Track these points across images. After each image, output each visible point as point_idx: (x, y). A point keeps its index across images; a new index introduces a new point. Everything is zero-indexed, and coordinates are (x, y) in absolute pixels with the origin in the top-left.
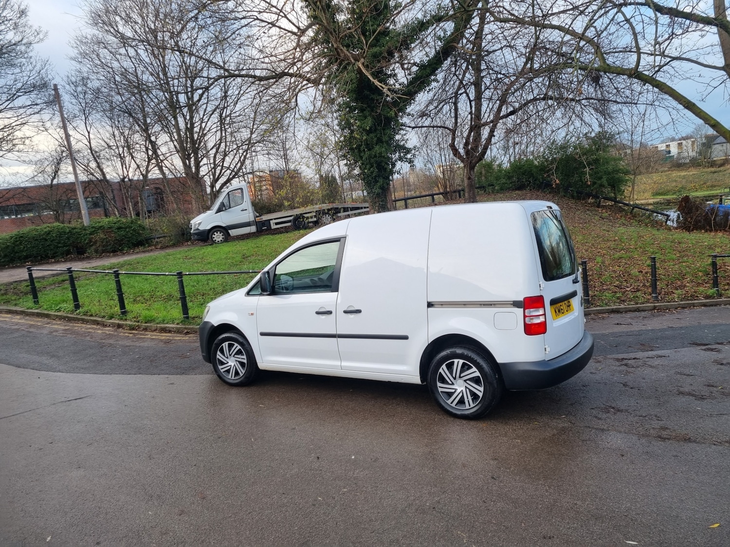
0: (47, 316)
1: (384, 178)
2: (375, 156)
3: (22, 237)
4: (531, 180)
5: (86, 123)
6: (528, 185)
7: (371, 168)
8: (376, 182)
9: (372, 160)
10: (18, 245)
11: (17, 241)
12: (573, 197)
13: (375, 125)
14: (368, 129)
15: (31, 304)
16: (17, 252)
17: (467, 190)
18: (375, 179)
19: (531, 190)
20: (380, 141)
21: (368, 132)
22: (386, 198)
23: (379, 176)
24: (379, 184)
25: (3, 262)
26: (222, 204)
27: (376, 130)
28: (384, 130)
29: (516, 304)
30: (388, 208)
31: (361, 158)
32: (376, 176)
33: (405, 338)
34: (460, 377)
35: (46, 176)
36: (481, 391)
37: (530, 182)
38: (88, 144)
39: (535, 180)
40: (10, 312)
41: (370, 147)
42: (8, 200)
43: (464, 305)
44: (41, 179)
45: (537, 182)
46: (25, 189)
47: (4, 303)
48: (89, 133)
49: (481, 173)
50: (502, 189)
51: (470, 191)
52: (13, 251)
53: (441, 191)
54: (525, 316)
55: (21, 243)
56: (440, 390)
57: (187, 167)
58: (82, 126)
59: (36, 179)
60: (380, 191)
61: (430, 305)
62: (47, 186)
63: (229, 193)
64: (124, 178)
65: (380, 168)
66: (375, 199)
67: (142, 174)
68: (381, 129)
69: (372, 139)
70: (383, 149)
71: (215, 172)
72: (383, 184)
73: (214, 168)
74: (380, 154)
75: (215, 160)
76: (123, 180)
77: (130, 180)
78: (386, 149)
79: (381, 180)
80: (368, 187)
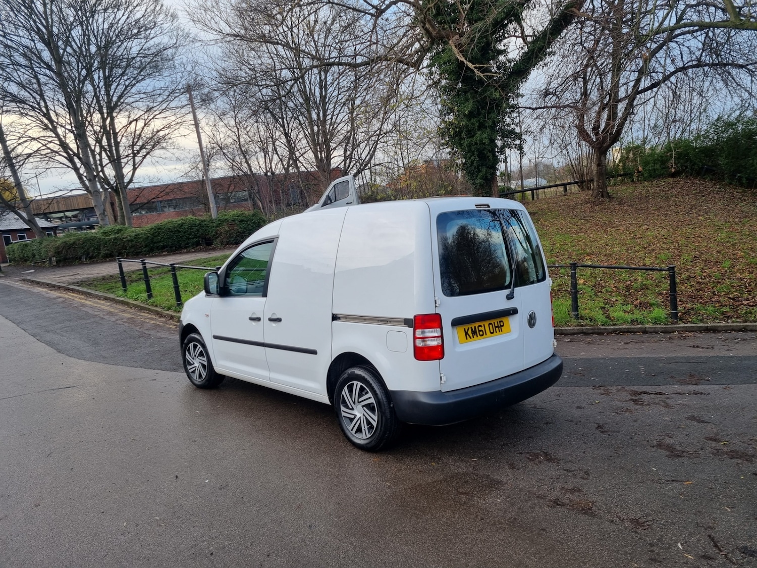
0: (127, 304)
1: (488, 167)
2: (476, 143)
3: (160, 228)
4: (688, 164)
5: (235, 120)
6: (683, 171)
7: (471, 156)
8: (479, 171)
9: (473, 148)
10: (156, 236)
11: (156, 232)
12: (741, 185)
13: (478, 108)
14: (467, 113)
15: (121, 292)
16: (155, 243)
17: (595, 179)
18: (478, 168)
19: (687, 177)
20: (482, 127)
21: (471, 115)
22: (491, 189)
23: (482, 165)
24: (481, 174)
25: (145, 251)
26: (328, 198)
27: (479, 114)
28: (489, 113)
29: (407, 322)
31: (461, 145)
32: (478, 166)
33: (314, 352)
34: (359, 402)
35: (198, 171)
36: (374, 421)
37: (687, 167)
38: (237, 140)
39: (693, 165)
40: (106, 299)
41: (471, 134)
42: (167, 194)
43: (365, 319)
44: (194, 175)
45: (696, 167)
46: (181, 184)
47: (107, 290)
48: (238, 129)
49: (627, 158)
50: (650, 176)
51: (599, 180)
52: (152, 242)
53: (576, 180)
54: (415, 338)
55: (159, 234)
56: (343, 414)
57: (319, 161)
59: (190, 174)
60: (482, 181)
61: (335, 318)
62: (200, 181)
63: (334, 186)
64: (267, 171)
65: (482, 156)
66: (479, 190)
67: (284, 168)
68: (485, 113)
69: (473, 124)
70: (485, 135)
71: (345, 164)
72: (486, 174)
73: (345, 161)
74: (481, 140)
75: (345, 152)
76: (266, 174)
77: (273, 173)
78: (489, 135)
79: (484, 170)
80: (471, 178)
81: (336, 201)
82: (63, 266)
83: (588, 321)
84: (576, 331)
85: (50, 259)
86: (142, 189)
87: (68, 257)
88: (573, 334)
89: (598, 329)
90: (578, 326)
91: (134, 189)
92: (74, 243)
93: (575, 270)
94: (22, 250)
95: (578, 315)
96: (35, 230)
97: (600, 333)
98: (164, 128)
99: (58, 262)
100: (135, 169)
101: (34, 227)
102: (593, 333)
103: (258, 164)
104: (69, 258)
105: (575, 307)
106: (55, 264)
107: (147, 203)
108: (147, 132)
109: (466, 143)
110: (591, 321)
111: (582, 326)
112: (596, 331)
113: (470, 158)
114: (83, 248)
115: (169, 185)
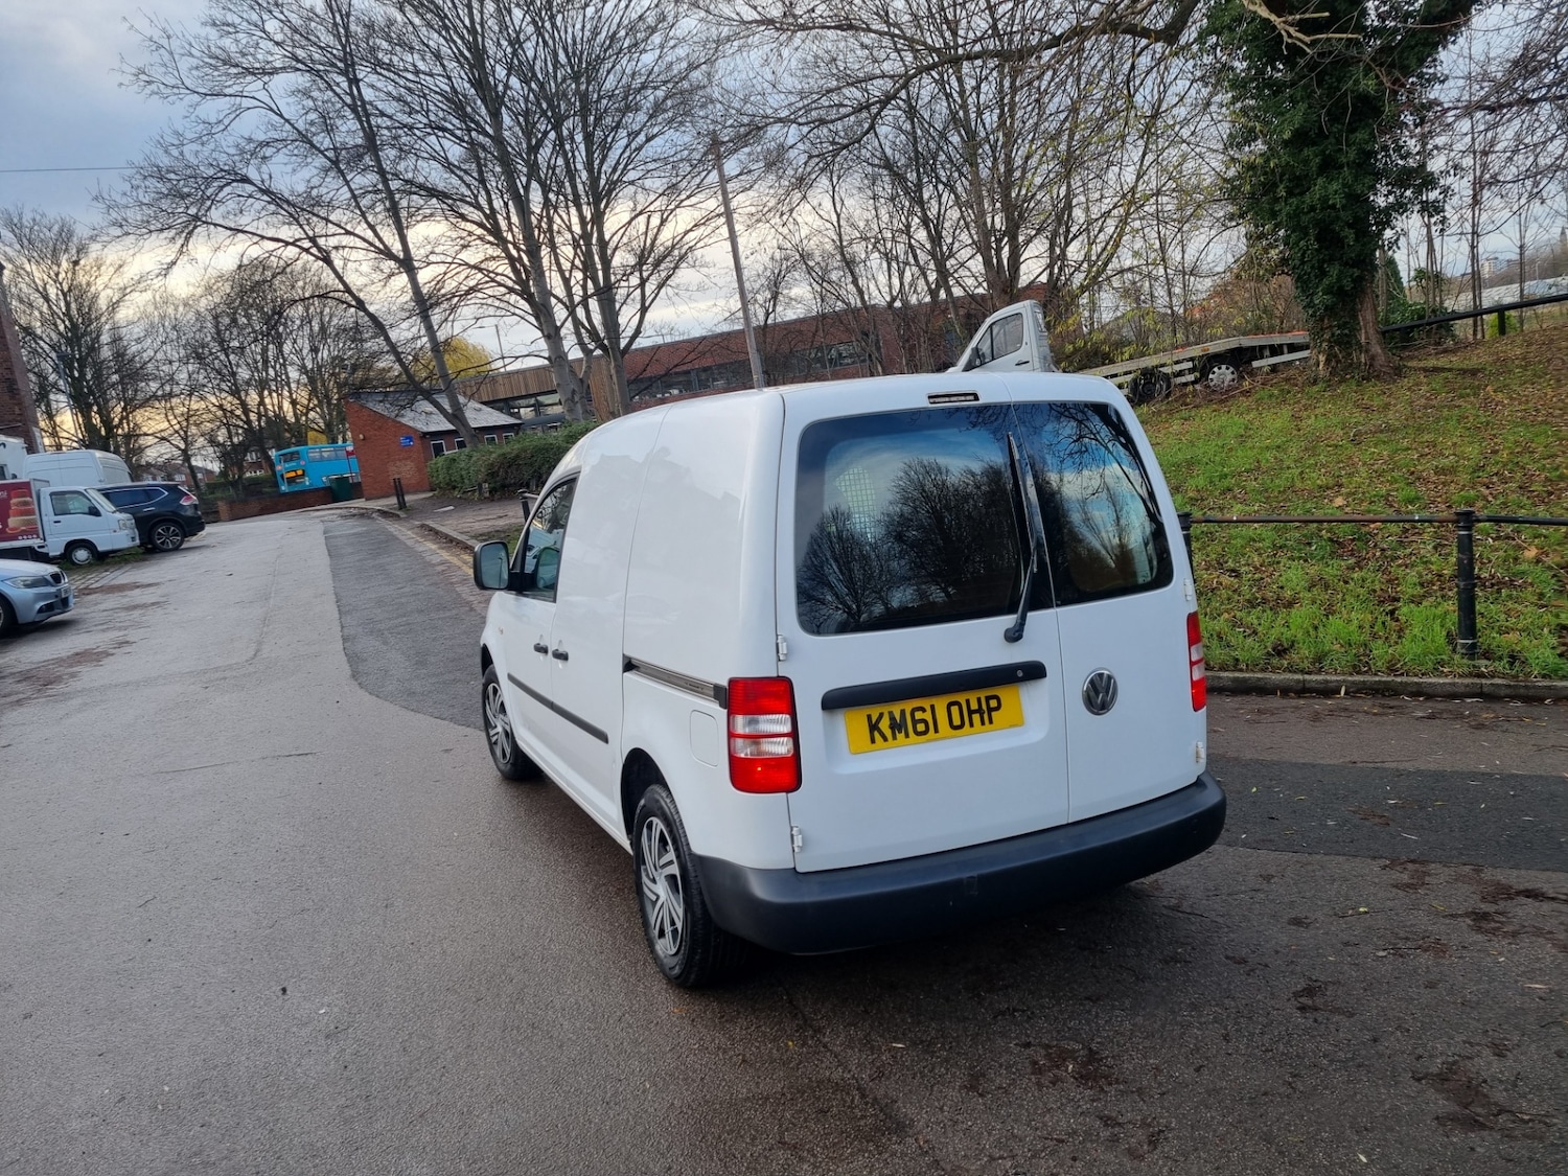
1: (1346, 264)
2: (1312, 208)
5: (833, 197)
8: (1323, 274)
9: (1305, 219)
14: (1286, 137)
18: (1321, 268)
20: (1328, 166)
21: (1300, 139)
22: (1355, 317)
23: (1331, 260)
24: (1326, 281)
26: (977, 353)
29: (718, 694)
30: (1358, 343)
32: (1321, 261)
33: (605, 738)
34: (660, 868)
36: (679, 917)
38: (835, 237)
41: (1299, 185)
42: (702, 355)
48: (838, 216)
54: (731, 735)
56: (645, 887)
58: (827, 204)
60: (1331, 299)
61: (629, 665)
63: (991, 326)
64: (894, 299)
65: (1328, 238)
66: (1322, 320)
67: (929, 288)
68: (1340, 131)
69: (1306, 162)
70: (1335, 186)
71: (1051, 274)
72: (1339, 279)
73: (1050, 266)
74: (1324, 199)
75: (1052, 248)
76: (890, 304)
77: (905, 303)
78: (1344, 185)
79: (1334, 271)
80: (1303, 291)
81: (993, 359)
82: (500, 499)
83: (1501, 666)
84: (1462, 689)
85: (480, 486)
86: (656, 348)
87: (507, 482)
88: (1453, 696)
89: (1526, 687)
90: (1470, 675)
91: (642, 350)
92: (517, 456)
93: (1469, 528)
94: (449, 468)
95: (1474, 646)
96: (462, 431)
97: (1533, 698)
98: (696, 225)
99: (492, 491)
100: (644, 310)
101: (462, 428)
102: (1513, 698)
103: (879, 286)
104: (511, 485)
105: (1468, 622)
106: (487, 495)
107: (666, 375)
108: (666, 236)
109: (1285, 210)
110: (1512, 664)
111: (1481, 675)
112: (1522, 691)
113: (1297, 244)
114: (531, 465)
115: (704, 338)
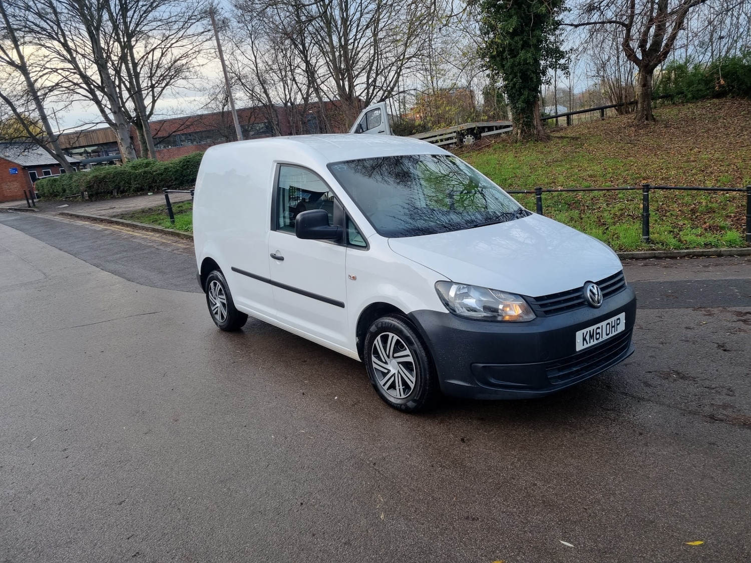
0: (178, 235)
1: (530, 90)
2: (519, 64)
3: (188, 161)
4: (735, 84)
5: (252, 47)
6: (730, 91)
7: (513, 78)
8: (521, 94)
9: (516, 69)
10: (185, 169)
11: (185, 165)
13: (522, 26)
14: (511, 31)
15: (169, 224)
16: (185, 176)
17: (640, 101)
18: (520, 91)
19: (733, 97)
20: (526, 45)
21: (513, 35)
22: (532, 114)
23: (524, 88)
24: (523, 97)
25: (175, 185)
26: (360, 126)
27: (522, 32)
28: (533, 30)
30: (533, 125)
31: (503, 66)
32: (520, 88)
35: (218, 103)
37: (733, 87)
38: (255, 68)
39: (741, 84)
40: (154, 230)
41: (514, 53)
42: (188, 126)
44: (214, 106)
45: (744, 87)
46: (201, 116)
47: (152, 222)
48: (255, 57)
49: (669, 79)
50: (693, 98)
51: (644, 101)
52: (182, 175)
53: (614, 103)
55: (188, 167)
57: (341, 88)
58: (249, 52)
59: (210, 106)
60: (524, 105)
62: (220, 112)
63: (366, 114)
64: (287, 102)
65: (525, 77)
66: (519, 114)
67: (303, 98)
68: (529, 30)
69: (516, 42)
70: (529, 55)
71: (368, 93)
72: (528, 97)
73: (368, 88)
74: (525, 60)
75: (368, 78)
76: (286, 104)
77: (292, 104)
78: (533, 55)
79: (526, 93)
80: (512, 101)
81: (367, 129)
82: (96, 200)
83: (660, 246)
84: (648, 255)
85: (82, 194)
86: (162, 122)
87: (99, 191)
88: (645, 258)
89: (671, 253)
90: (649, 250)
91: (154, 122)
92: (105, 177)
93: (648, 192)
94: (52, 185)
95: (648, 239)
96: (63, 164)
97: (673, 257)
98: (181, 57)
99: (90, 196)
100: (154, 102)
101: (63, 162)
102: (666, 257)
103: (277, 95)
104: (101, 193)
105: (646, 232)
106: (87, 198)
107: (168, 137)
108: (166, 61)
109: (508, 65)
110: (663, 245)
111: (654, 250)
112: (669, 255)
113: (512, 80)
114: (114, 182)
115: (189, 117)
